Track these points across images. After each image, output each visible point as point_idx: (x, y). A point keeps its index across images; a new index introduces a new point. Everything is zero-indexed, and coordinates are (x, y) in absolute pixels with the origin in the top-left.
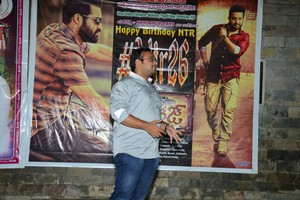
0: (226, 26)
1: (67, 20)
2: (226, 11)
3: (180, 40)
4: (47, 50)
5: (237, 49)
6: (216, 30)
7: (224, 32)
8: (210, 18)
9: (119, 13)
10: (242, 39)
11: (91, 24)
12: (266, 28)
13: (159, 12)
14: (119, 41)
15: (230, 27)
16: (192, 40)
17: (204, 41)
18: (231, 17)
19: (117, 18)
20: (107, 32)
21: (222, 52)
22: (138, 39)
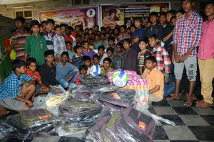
1: (110, 15)
2: (159, 8)
3: (145, 18)
11: (117, 15)
13: (137, 10)
14: (126, 20)
18: (161, 9)
19: (125, 13)
20: (122, 17)
22: (132, 19)
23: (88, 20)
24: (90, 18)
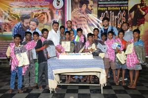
0: (140, 4)
1: (81, 7)
4: (75, 17)
5: (144, 13)
6: (136, 6)
7: (139, 7)
9: (99, 3)
10: (146, 9)
13: (114, 1)
15: (141, 5)
17: (131, 11)
18: (142, 1)
19: (98, 5)
20: (95, 9)
22: (106, 12)
23: (54, 12)
24: (57, 9)
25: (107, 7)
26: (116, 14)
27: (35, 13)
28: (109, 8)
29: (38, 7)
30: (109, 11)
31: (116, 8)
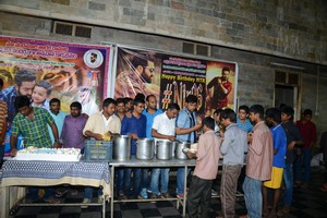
0: (221, 78)
3: (198, 84)
5: (226, 91)
6: (216, 80)
7: (220, 81)
8: (213, 73)
9: (164, 67)
10: (228, 86)
11: (147, 71)
12: (239, 81)
13: (186, 67)
14: (164, 83)
15: (223, 79)
16: (204, 84)
17: (210, 86)
18: (223, 73)
19: (163, 69)
20: (157, 77)
21: (219, 91)
22: (174, 82)
23: (85, 72)
24: (91, 69)
25: (176, 75)
26: (188, 88)
27: (45, 72)
28: (179, 78)
29: (52, 61)
30: (178, 82)
31: (189, 79)
